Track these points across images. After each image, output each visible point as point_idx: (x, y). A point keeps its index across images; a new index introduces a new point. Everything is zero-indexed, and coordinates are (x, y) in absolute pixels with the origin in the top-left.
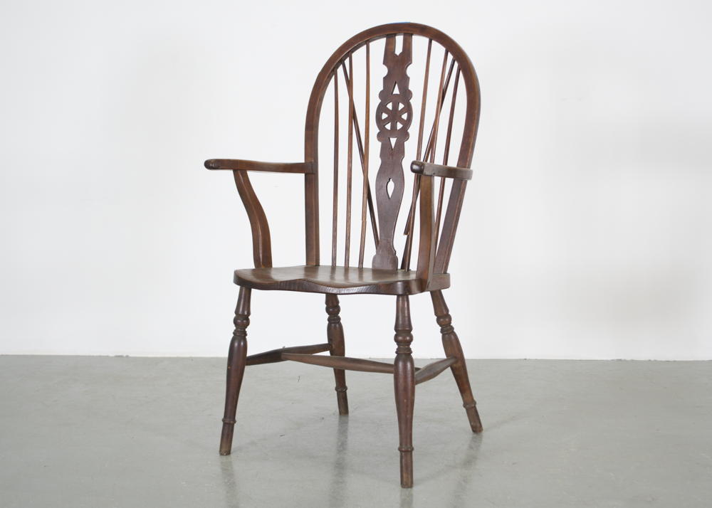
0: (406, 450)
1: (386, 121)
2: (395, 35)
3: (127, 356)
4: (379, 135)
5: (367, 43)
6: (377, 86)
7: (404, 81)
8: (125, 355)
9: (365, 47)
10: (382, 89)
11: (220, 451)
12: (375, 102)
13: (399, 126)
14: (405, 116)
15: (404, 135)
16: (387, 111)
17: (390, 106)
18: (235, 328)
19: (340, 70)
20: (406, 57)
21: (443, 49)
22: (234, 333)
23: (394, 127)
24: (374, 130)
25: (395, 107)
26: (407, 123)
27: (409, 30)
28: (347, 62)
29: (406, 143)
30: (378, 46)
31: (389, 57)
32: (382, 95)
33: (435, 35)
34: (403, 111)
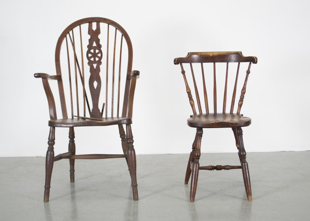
0: (134, 185)
1: (91, 57)
2: (92, 22)
3: (41, 157)
4: (88, 63)
5: (80, 25)
6: (86, 43)
7: (98, 41)
8: (40, 156)
9: (79, 27)
10: (88, 44)
11: (44, 200)
12: (85, 49)
13: (97, 59)
14: (99, 55)
15: (99, 63)
16: (91, 53)
17: (92, 51)
18: (48, 146)
19: (68, 35)
20: (98, 31)
21: (114, 29)
22: (48, 148)
23: (95, 59)
24: (86, 61)
25: (95, 51)
26: (101, 58)
27: (99, 20)
28: (71, 32)
29: (100, 66)
30: (85, 26)
31: (90, 31)
32: (88, 46)
33: (110, 22)
34: (98, 53)
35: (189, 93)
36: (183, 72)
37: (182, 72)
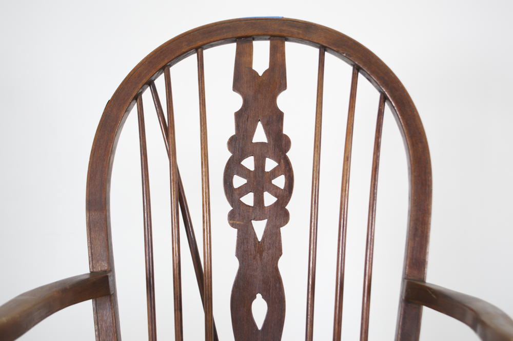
1: (243, 190)
2: (253, 38)
4: (232, 216)
5: (199, 50)
7: (275, 120)
9: (194, 57)
10: (233, 132)
12: (220, 155)
13: (269, 200)
14: (280, 182)
15: (280, 215)
16: (244, 172)
17: (249, 163)
19: (147, 95)
21: (347, 69)
23: (259, 200)
24: (221, 207)
25: (260, 164)
26: (285, 195)
27: (281, 31)
28: (160, 82)
29: (284, 230)
31: (243, 76)
32: (232, 143)
33: (330, 42)
34: (274, 174)
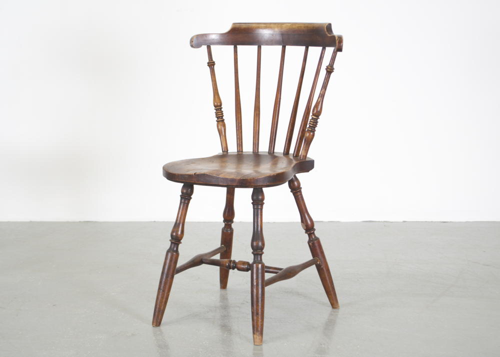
35: (218, 108)
36: (211, 64)
37: (208, 63)
